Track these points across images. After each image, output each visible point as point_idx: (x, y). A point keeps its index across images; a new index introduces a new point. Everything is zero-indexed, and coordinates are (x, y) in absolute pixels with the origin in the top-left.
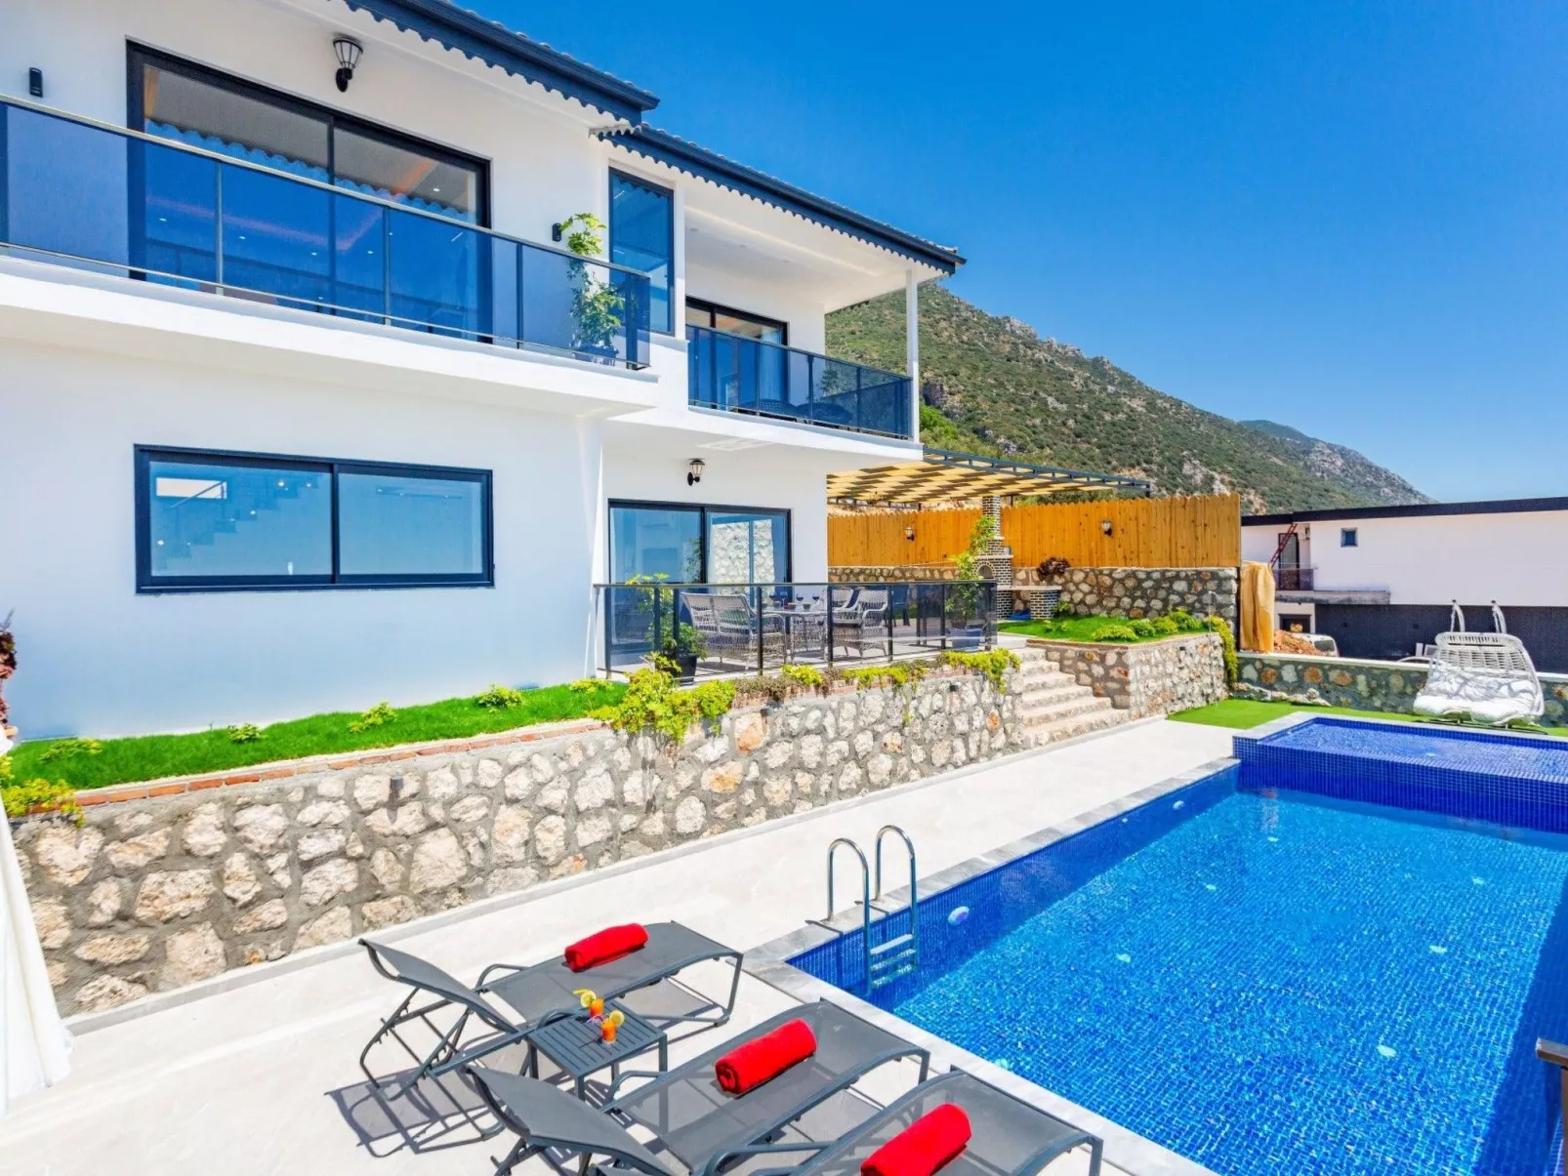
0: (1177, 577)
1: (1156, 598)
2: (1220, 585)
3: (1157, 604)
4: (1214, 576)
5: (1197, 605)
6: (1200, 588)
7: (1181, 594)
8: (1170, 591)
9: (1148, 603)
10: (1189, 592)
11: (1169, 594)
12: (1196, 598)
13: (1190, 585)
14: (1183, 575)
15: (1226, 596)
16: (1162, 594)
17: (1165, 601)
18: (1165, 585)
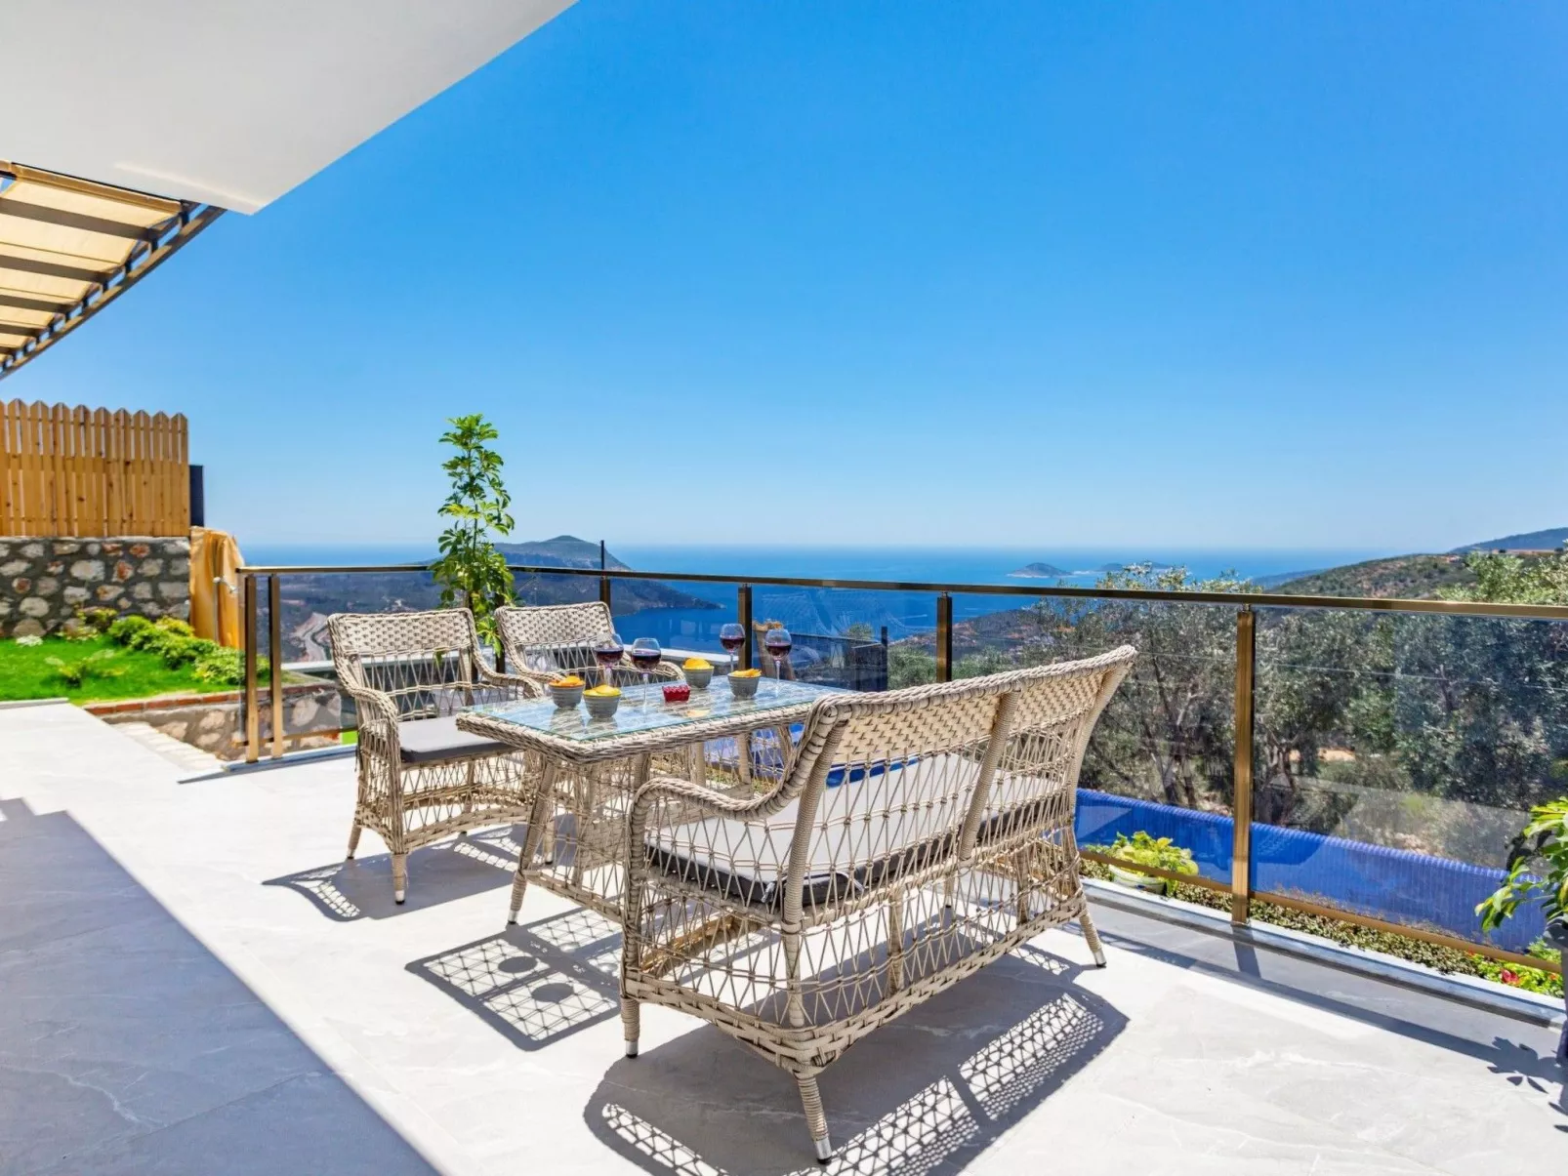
0: (83, 554)
1: (32, 593)
2: (167, 566)
3: (36, 606)
4: (156, 551)
5: (124, 603)
6: (129, 573)
7: (93, 586)
8: (67, 579)
9: (15, 605)
10: (107, 581)
11: (63, 587)
12: (121, 590)
13: (109, 569)
14: (94, 549)
15: (178, 585)
16: (49, 585)
17: (56, 600)
18: (56, 569)
